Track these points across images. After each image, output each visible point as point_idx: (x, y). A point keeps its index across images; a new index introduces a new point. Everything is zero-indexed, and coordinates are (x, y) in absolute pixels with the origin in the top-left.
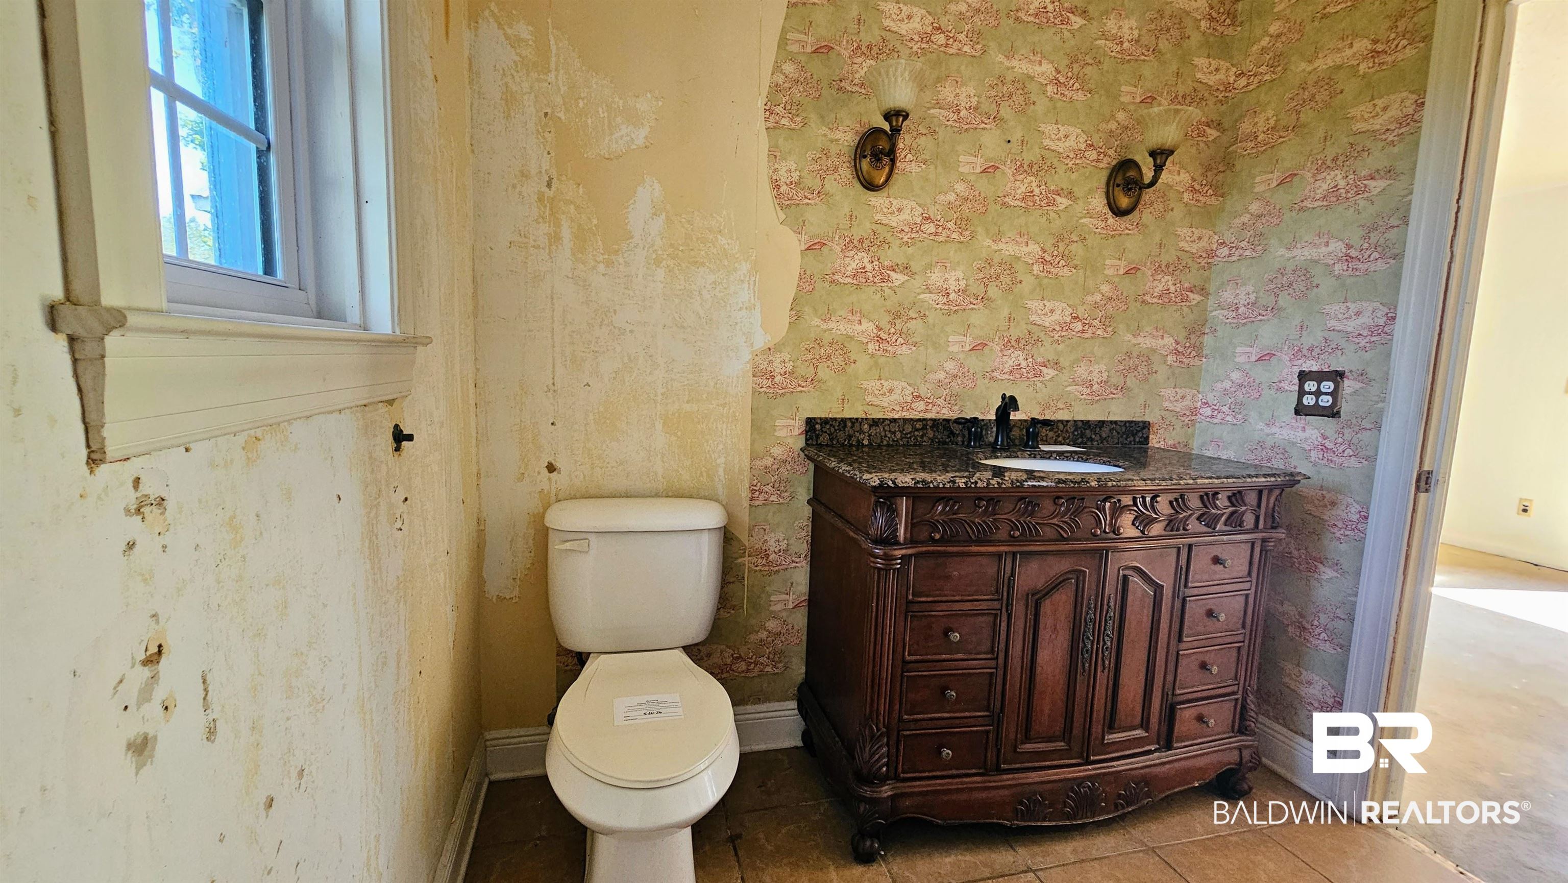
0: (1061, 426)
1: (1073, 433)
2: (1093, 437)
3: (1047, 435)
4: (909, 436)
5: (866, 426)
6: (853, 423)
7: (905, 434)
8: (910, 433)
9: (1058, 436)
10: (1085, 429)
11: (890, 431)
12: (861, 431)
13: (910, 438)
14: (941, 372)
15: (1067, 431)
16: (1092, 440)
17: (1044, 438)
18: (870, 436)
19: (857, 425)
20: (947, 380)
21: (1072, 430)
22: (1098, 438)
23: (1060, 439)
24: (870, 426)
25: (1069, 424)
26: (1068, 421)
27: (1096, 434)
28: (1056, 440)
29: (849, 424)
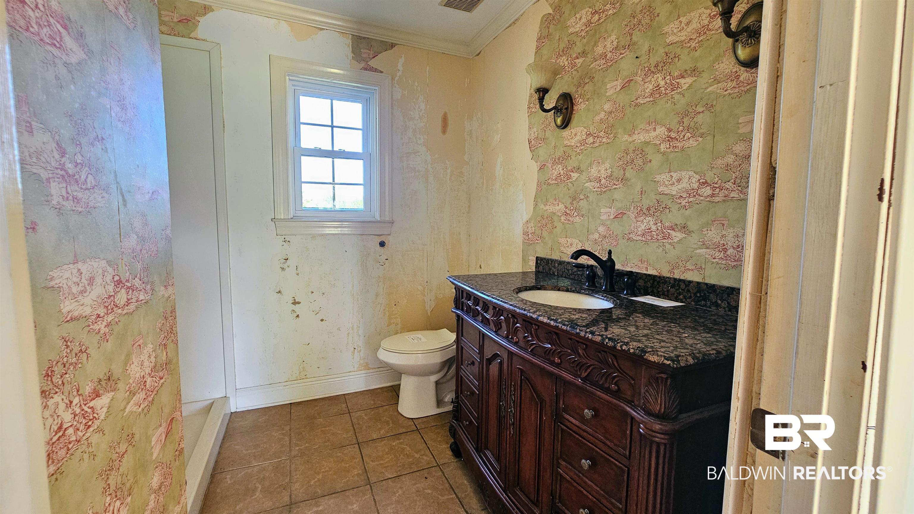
0: (683, 286)
1: (695, 294)
2: (719, 302)
3: (668, 291)
4: (575, 274)
5: (557, 265)
6: (552, 262)
7: (574, 272)
8: (576, 272)
9: (680, 294)
10: (708, 293)
11: (567, 269)
12: (554, 267)
13: (576, 275)
14: (597, 233)
15: (688, 291)
16: (717, 306)
17: (666, 293)
18: (558, 270)
19: (553, 263)
20: (600, 239)
21: (695, 291)
22: (724, 304)
23: (681, 297)
24: (558, 264)
25: (691, 284)
26: (690, 282)
27: (722, 300)
28: (677, 297)
29: (550, 262)
